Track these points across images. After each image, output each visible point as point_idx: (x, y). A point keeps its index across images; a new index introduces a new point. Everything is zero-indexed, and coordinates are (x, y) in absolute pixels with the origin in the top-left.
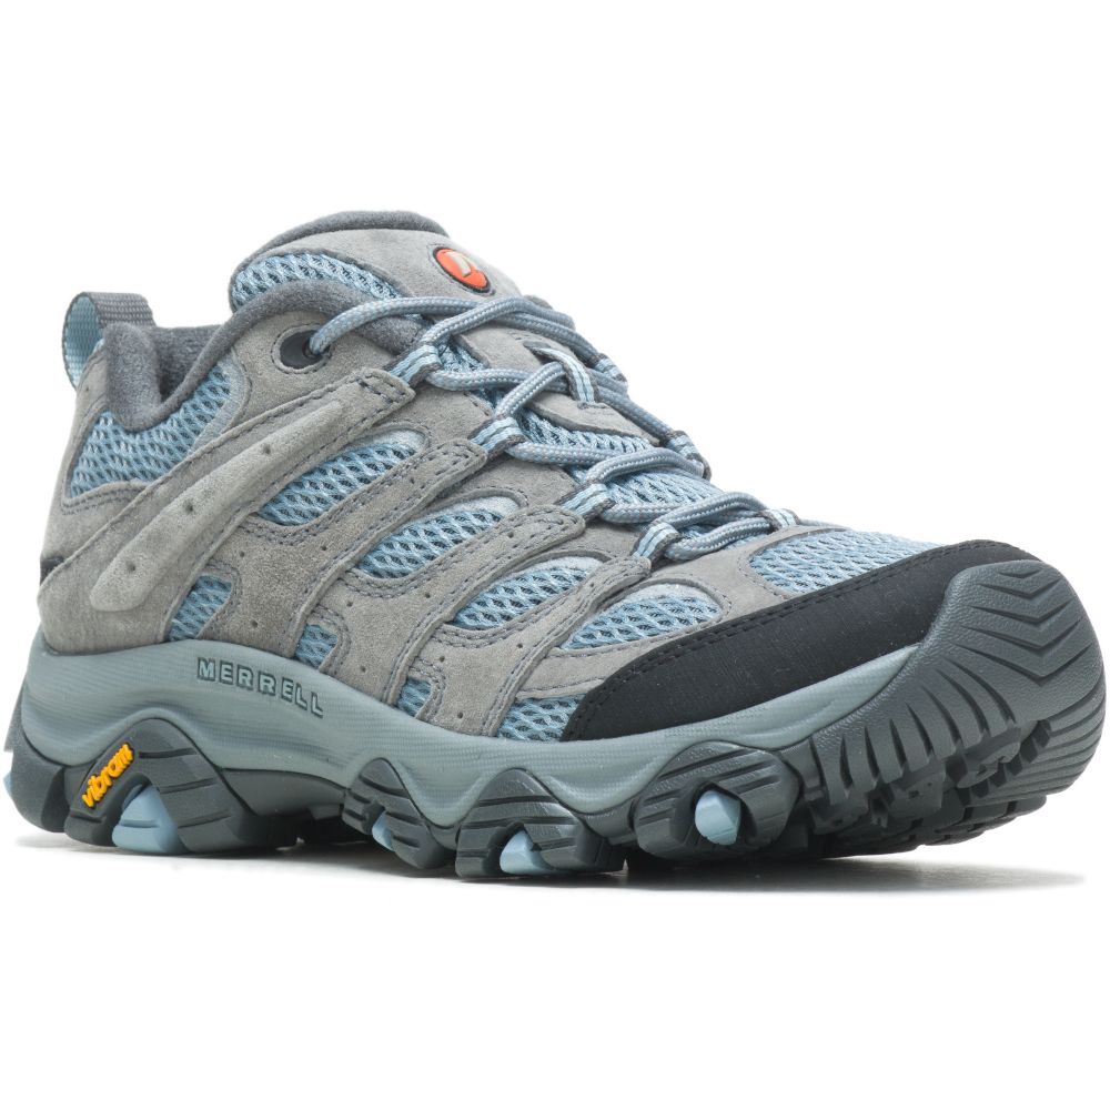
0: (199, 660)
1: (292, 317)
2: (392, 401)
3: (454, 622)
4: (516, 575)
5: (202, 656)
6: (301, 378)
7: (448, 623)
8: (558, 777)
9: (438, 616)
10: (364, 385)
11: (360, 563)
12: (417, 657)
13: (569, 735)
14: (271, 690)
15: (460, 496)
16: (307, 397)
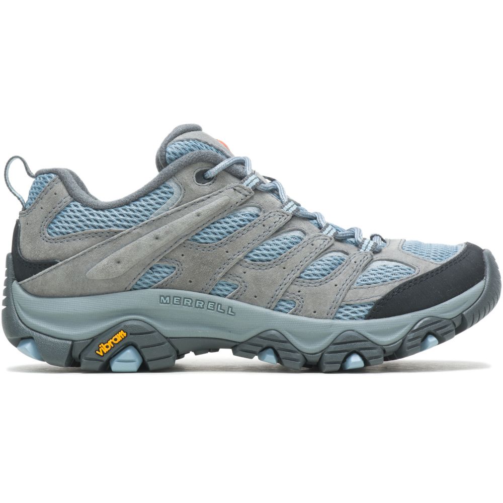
0: (161, 296)
1: (199, 164)
2: (246, 196)
3: (300, 277)
4: (319, 259)
5: (161, 294)
6: (206, 188)
7: (298, 278)
8: (370, 333)
9: (294, 276)
10: (235, 190)
11: (246, 257)
12: (286, 291)
13: (368, 317)
14: (202, 307)
15: (284, 230)
16: (211, 194)
